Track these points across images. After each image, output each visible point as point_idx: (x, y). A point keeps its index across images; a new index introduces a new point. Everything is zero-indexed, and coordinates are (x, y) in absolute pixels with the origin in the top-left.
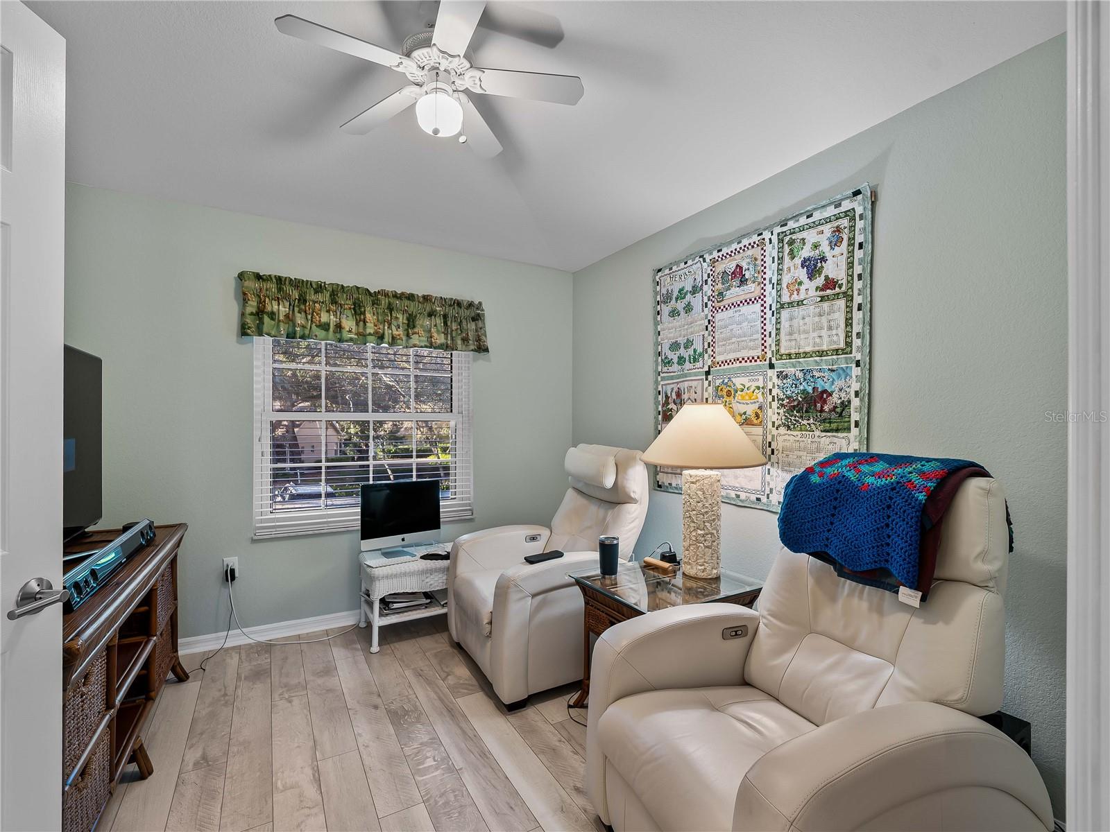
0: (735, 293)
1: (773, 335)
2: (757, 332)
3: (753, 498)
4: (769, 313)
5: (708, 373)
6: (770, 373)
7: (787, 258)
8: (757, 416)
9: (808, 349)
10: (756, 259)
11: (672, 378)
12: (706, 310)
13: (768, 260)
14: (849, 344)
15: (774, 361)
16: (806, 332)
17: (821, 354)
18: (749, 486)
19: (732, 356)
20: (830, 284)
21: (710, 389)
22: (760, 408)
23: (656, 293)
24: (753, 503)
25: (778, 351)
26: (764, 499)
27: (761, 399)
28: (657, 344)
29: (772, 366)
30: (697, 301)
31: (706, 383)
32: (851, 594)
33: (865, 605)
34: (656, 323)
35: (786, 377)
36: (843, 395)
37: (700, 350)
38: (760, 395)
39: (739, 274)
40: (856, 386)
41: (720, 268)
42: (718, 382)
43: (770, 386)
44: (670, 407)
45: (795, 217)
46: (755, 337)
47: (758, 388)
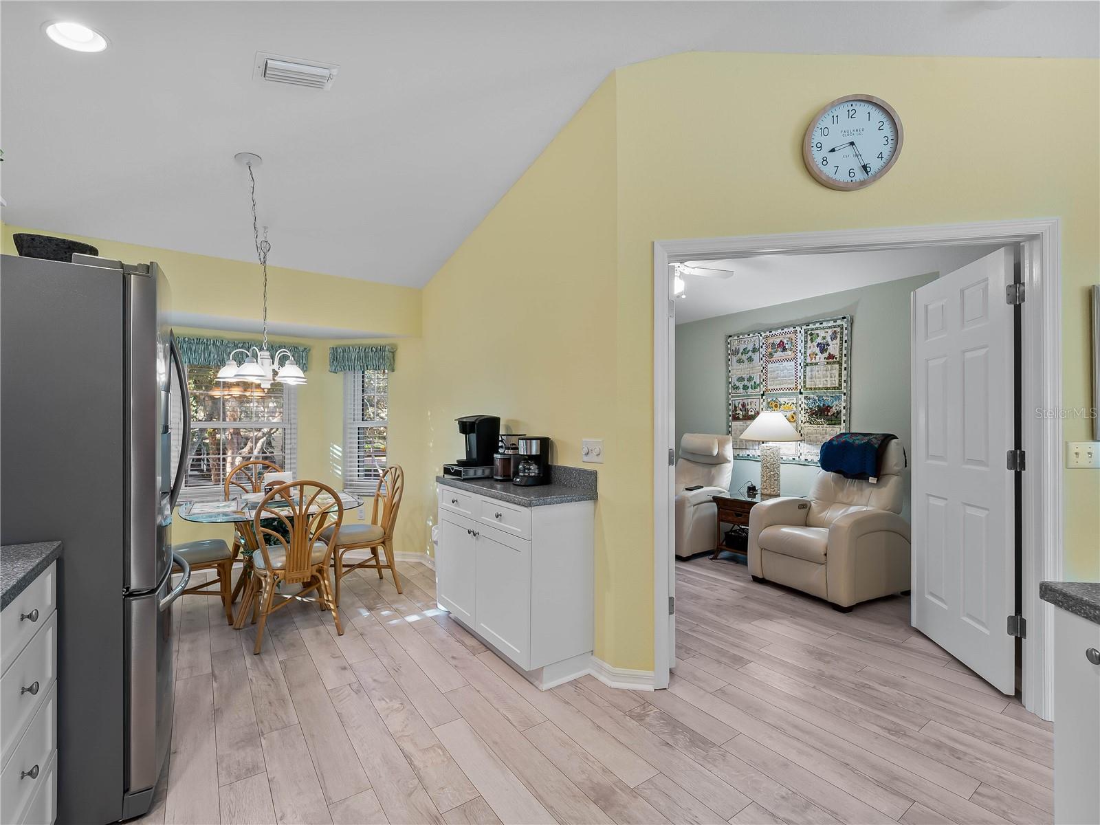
0: (779, 354)
1: (802, 378)
2: (793, 376)
3: (791, 458)
4: (799, 367)
5: (763, 395)
6: (800, 396)
7: (809, 342)
8: (793, 417)
9: (820, 386)
10: (792, 339)
11: (739, 396)
12: (762, 362)
13: (799, 342)
14: (840, 385)
15: (802, 391)
16: (819, 378)
17: (827, 389)
18: (789, 453)
19: (778, 387)
20: (831, 356)
21: (764, 403)
22: (794, 413)
23: (728, 349)
24: (791, 461)
25: (805, 386)
26: (797, 459)
27: (795, 409)
28: (728, 377)
29: (801, 393)
30: (756, 356)
31: (762, 400)
32: (850, 485)
33: (855, 489)
34: (728, 366)
35: (809, 399)
36: (838, 408)
37: (758, 382)
38: (794, 407)
39: (781, 344)
40: (844, 404)
41: (771, 341)
42: (769, 400)
43: (800, 403)
44: (738, 412)
45: (814, 323)
46: (792, 378)
47: (793, 404)
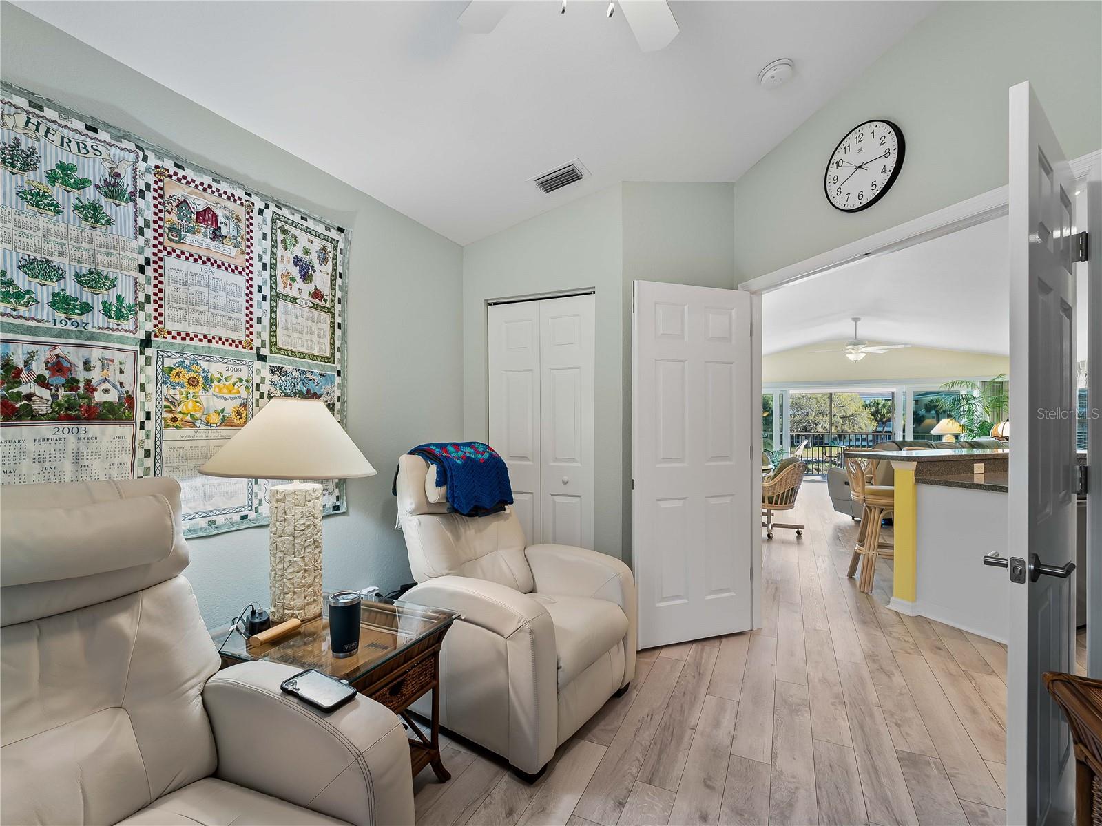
0: (198, 241)
1: (266, 321)
2: (239, 311)
3: (237, 517)
4: (257, 296)
5: (146, 343)
6: (258, 364)
7: (280, 246)
8: (239, 414)
9: (302, 350)
10: (238, 219)
11: (30, 331)
12: (141, 240)
13: (257, 235)
14: (332, 355)
15: (264, 352)
16: (298, 331)
17: (314, 358)
18: (230, 505)
19: (201, 331)
20: (317, 295)
21: (151, 370)
22: (244, 405)
24: (237, 523)
25: (273, 344)
26: (252, 515)
27: (244, 394)
29: (262, 358)
31: (141, 359)
35: (285, 374)
36: (329, 399)
37: (129, 300)
38: (242, 389)
39: (205, 216)
40: (338, 393)
41: (176, 191)
42: (168, 362)
43: (257, 380)
44: (24, 389)
45: (291, 209)
46: (235, 315)
47: (241, 380)
